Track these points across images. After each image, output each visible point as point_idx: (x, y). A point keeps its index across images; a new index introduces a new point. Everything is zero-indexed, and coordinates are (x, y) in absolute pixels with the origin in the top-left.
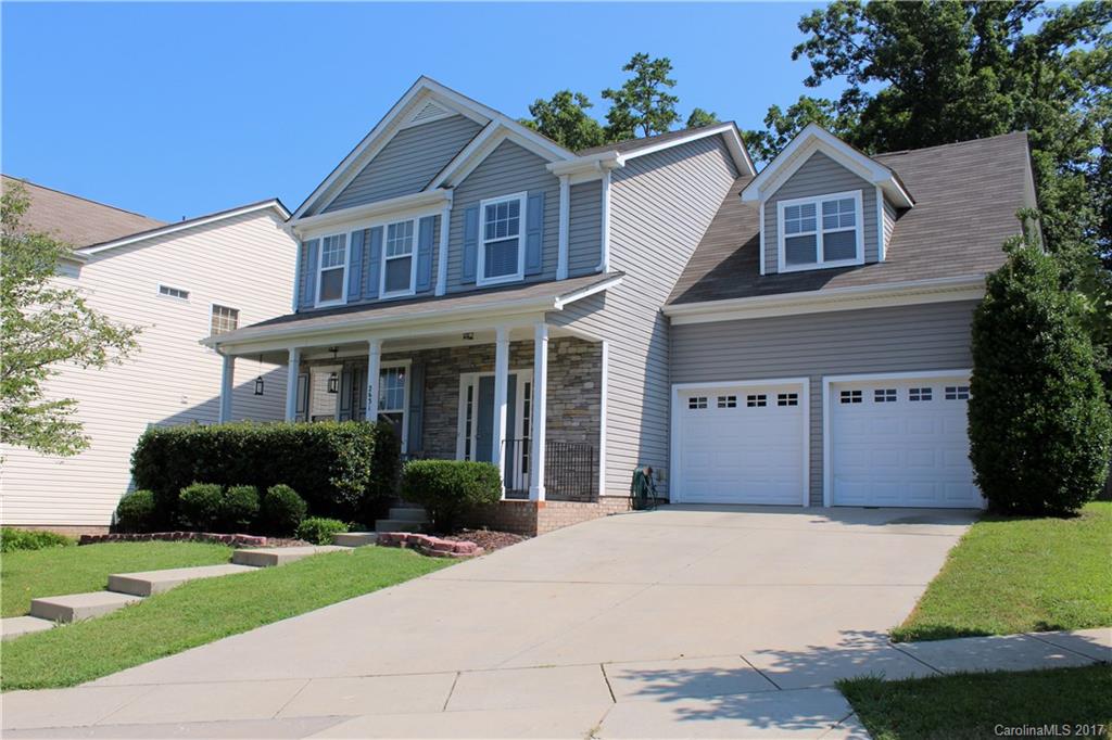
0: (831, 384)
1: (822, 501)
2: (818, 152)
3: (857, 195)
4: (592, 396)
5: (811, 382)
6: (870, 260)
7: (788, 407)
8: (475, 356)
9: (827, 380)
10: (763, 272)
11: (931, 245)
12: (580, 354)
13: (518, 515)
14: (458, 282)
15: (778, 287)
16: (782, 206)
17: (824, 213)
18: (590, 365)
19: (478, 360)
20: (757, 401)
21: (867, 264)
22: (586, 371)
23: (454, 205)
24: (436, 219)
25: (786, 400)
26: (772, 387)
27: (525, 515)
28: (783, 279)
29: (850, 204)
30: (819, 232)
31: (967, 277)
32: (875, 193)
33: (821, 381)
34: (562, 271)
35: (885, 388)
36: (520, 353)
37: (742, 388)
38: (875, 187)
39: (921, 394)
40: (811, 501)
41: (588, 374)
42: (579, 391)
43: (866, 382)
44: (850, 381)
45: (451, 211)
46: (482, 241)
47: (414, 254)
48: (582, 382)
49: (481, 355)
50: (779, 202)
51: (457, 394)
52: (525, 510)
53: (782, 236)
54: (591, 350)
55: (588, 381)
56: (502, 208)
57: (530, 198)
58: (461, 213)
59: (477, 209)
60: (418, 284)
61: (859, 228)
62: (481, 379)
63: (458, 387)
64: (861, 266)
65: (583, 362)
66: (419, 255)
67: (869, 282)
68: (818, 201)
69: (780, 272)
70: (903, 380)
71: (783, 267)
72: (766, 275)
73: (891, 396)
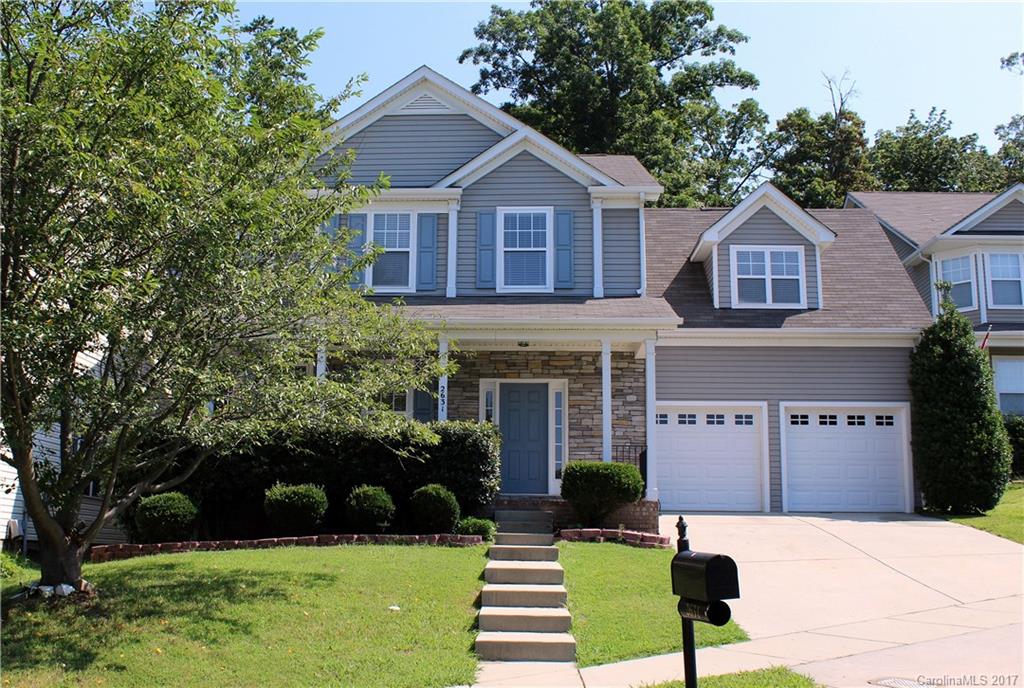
0: (786, 408)
1: (781, 507)
2: (765, 208)
3: (800, 250)
4: (635, 408)
5: (769, 405)
6: (812, 306)
7: (744, 427)
8: (496, 361)
9: (783, 404)
10: (717, 305)
11: (854, 299)
12: (621, 369)
13: (637, 514)
14: (472, 286)
15: (734, 321)
16: (734, 249)
17: (772, 261)
18: (632, 380)
19: (503, 366)
20: (716, 419)
21: (810, 309)
22: (629, 385)
23: (462, 207)
24: (442, 219)
25: (743, 420)
26: (729, 408)
27: (644, 514)
28: (738, 314)
29: (794, 256)
30: (768, 277)
31: (900, 330)
32: (815, 250)
33: (778, 405)
34: (599, 291)
35: (828, 414)
36: (551, 363)
37: (701, 407)
38: (814, 246)
39: (855, 420)
40: (771, 507)
41: (630, 388)
42: (621, 403)
43: (814, 408)
44: (800, 407)
45: (459, 212)
46: (500, 248)
47: (413, 250)
48: (625, 395)
49: (506, 362)
50: (731, 246)
51: (477, 398)
52: (644, 509)
53: (734, 277)
54: (632, 366)
55: (631, 394)
56: (525, 220)
57: (557, 214)
58: (470, 215)
59: (493, 215)
60: (419, 281)
61: (802, 278)
62: (501, 385)
63: (478, 392)
64: (804, 311)
65: (624, 376)
66: (420, 253)
67: (821, 325)
68: (767, 250)
69: (733, 307)
70: (842, 408)
71: (736, 304)
72: (720, 308)
73: (832, 420)
